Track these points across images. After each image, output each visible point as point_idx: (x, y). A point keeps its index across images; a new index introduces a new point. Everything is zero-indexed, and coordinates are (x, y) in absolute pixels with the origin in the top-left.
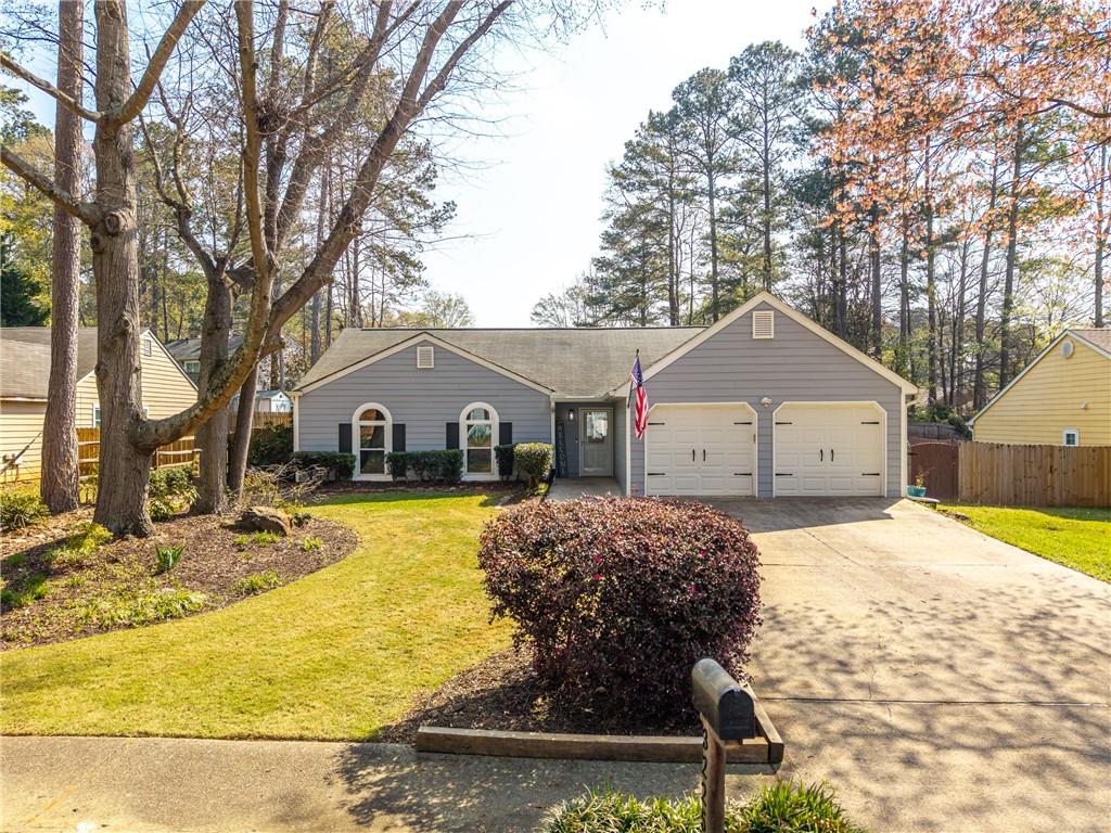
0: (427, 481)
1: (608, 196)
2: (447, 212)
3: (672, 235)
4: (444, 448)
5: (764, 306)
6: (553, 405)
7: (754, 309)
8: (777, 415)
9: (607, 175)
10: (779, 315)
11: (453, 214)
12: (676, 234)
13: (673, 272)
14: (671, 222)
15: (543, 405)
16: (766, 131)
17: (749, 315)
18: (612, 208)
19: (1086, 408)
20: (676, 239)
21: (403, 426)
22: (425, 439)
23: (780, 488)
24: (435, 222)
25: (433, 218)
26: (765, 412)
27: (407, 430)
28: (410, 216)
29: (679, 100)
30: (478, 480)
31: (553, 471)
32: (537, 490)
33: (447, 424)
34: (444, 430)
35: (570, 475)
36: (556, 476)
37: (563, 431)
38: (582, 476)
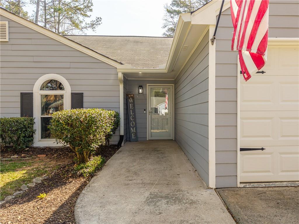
4: (19, 116)
6: (120, 76)
15: (112, 77)
30: (50, 146)
31: (121, 137)
32: (82, 168)
33: (21, 93)
34: (19, 99)
35: (139, 139)
36: (126, 141)
37: (134, 103)
38: (150, 140)
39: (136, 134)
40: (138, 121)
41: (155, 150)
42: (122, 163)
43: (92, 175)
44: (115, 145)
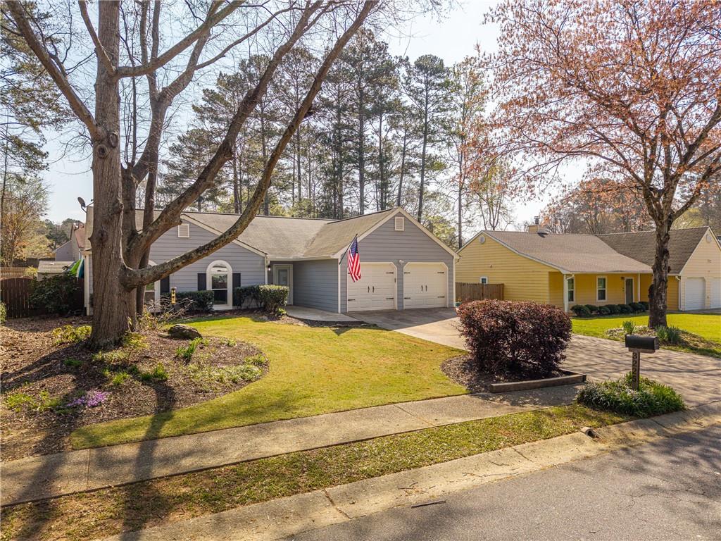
4: (197, 289)
5: (400, 214)
6: (268, 262)
7: (396, 216)
8: (405, 269)
10: (406, 219)
15: (260, 262)
17: (393, 219)
19: (491, 267)
22: (183, 284)
23: (407, 304)
26: (400, 267)
33: (198, 274)
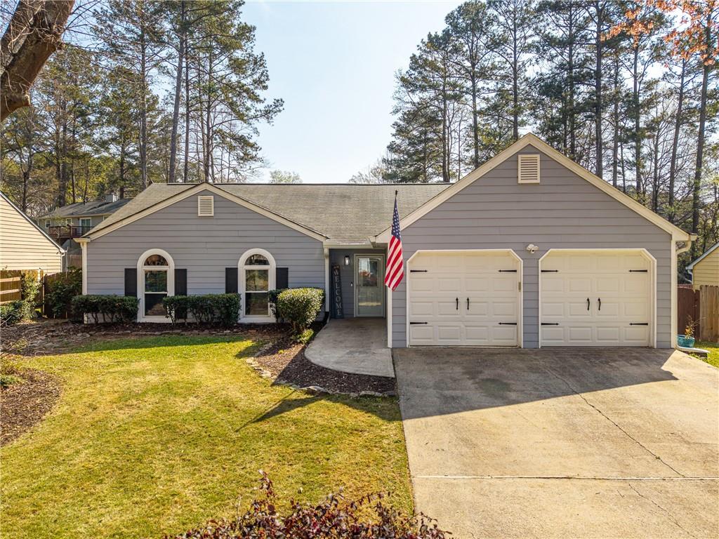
0: (205, 323)
1: (397, 95)
2: (277, 106)
3: (444, 126)
4: (223, 292)
5: (530, 149)
6: (326, 251)
7: (518, 153)
8: (543, 263)
9: (397, 80)
10: (545, 158)
11: (281, 108)
12: (447, 124)
13: (446, 154)
14: (444, 116)
15: (318, 251)
16: (515, 47)
17: (514, 159)
18: (401, 105)
20: (448, 128)
21: (185, 270)
22: (206, 284)
23: (546, 338)
24: (267, 114)
25: (266, 111)
26: (531, 260)
27: (189, 275)
28: (248, 109)
29: (450, 24)
30: (255, 322)
31: (327, 314)
32: (300, 337)
33: (226, 269)
34: (224, 275)
35: (345, 316)
36: (331, 318)
37: (339, 275)
38: (357, 317)
39: (342, 310)
40: (344, 296)
41: (361, 327)
42: (329, 336)
43: (308, 343)
44: (320, 322)
